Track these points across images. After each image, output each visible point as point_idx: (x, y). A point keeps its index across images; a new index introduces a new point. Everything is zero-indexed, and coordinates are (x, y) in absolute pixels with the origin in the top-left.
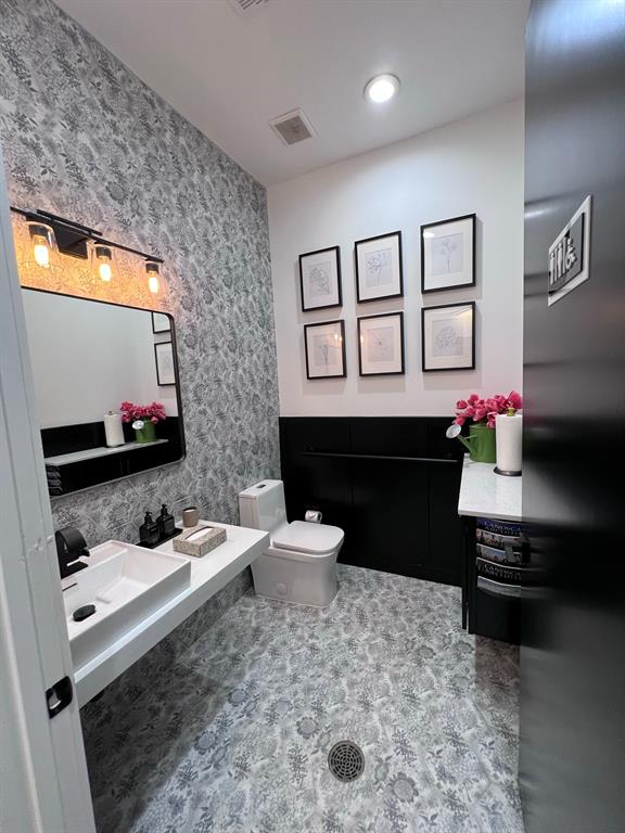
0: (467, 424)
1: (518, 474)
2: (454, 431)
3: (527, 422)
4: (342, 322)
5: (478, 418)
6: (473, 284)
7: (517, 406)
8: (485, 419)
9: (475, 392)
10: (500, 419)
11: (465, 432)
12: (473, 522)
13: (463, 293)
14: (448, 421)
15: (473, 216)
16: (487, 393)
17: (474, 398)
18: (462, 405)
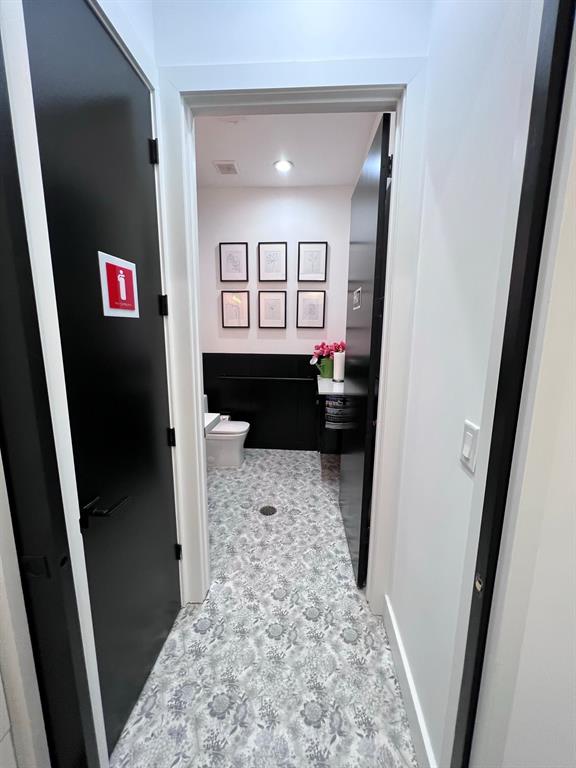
0: (320, 357)
1: (342, 381)
2: (314, 361)
3: (347, 357)
4: (248, 292)
5: (326, 355)
6: (325, 281)
7: (344, 349)
8: (328, 356)
9: (324, 341)
10: (336, 354)
11: (319, 362)
12: (324, 397)
13: (319, 284)
14: (311, 357)
15: (326, 243)
16: (329, 342)
17: (324, 344)
18: (317, 348)
